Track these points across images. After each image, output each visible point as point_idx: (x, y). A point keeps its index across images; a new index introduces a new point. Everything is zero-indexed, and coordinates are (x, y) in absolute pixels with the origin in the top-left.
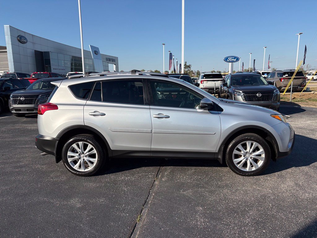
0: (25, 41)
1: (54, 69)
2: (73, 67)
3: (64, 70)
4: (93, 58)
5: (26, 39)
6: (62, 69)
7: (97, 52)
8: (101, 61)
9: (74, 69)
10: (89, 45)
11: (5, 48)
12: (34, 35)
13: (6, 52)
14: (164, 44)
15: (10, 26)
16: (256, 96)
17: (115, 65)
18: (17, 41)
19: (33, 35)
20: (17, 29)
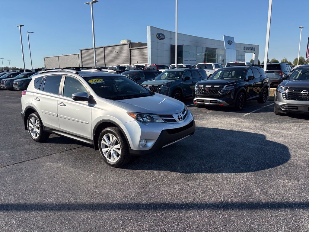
0: (163, 37)
1: (185, 60)
2: (207, 58)
3: (195, 61)
4: (225, 48)
5: (163, 35)
6: (193, 61)
7: (231, 42)
8: (235, 50)
9: (207, 60)
10: (223, 36)
11: (146, 44)
12: (172, 32)
13: (147, 48)
14: (302, 28)
15: (151, 26)
16: (301, 94)
17: (254, 53)
18: (156, 38)
19: (170, 32)
20: (157, 28)
